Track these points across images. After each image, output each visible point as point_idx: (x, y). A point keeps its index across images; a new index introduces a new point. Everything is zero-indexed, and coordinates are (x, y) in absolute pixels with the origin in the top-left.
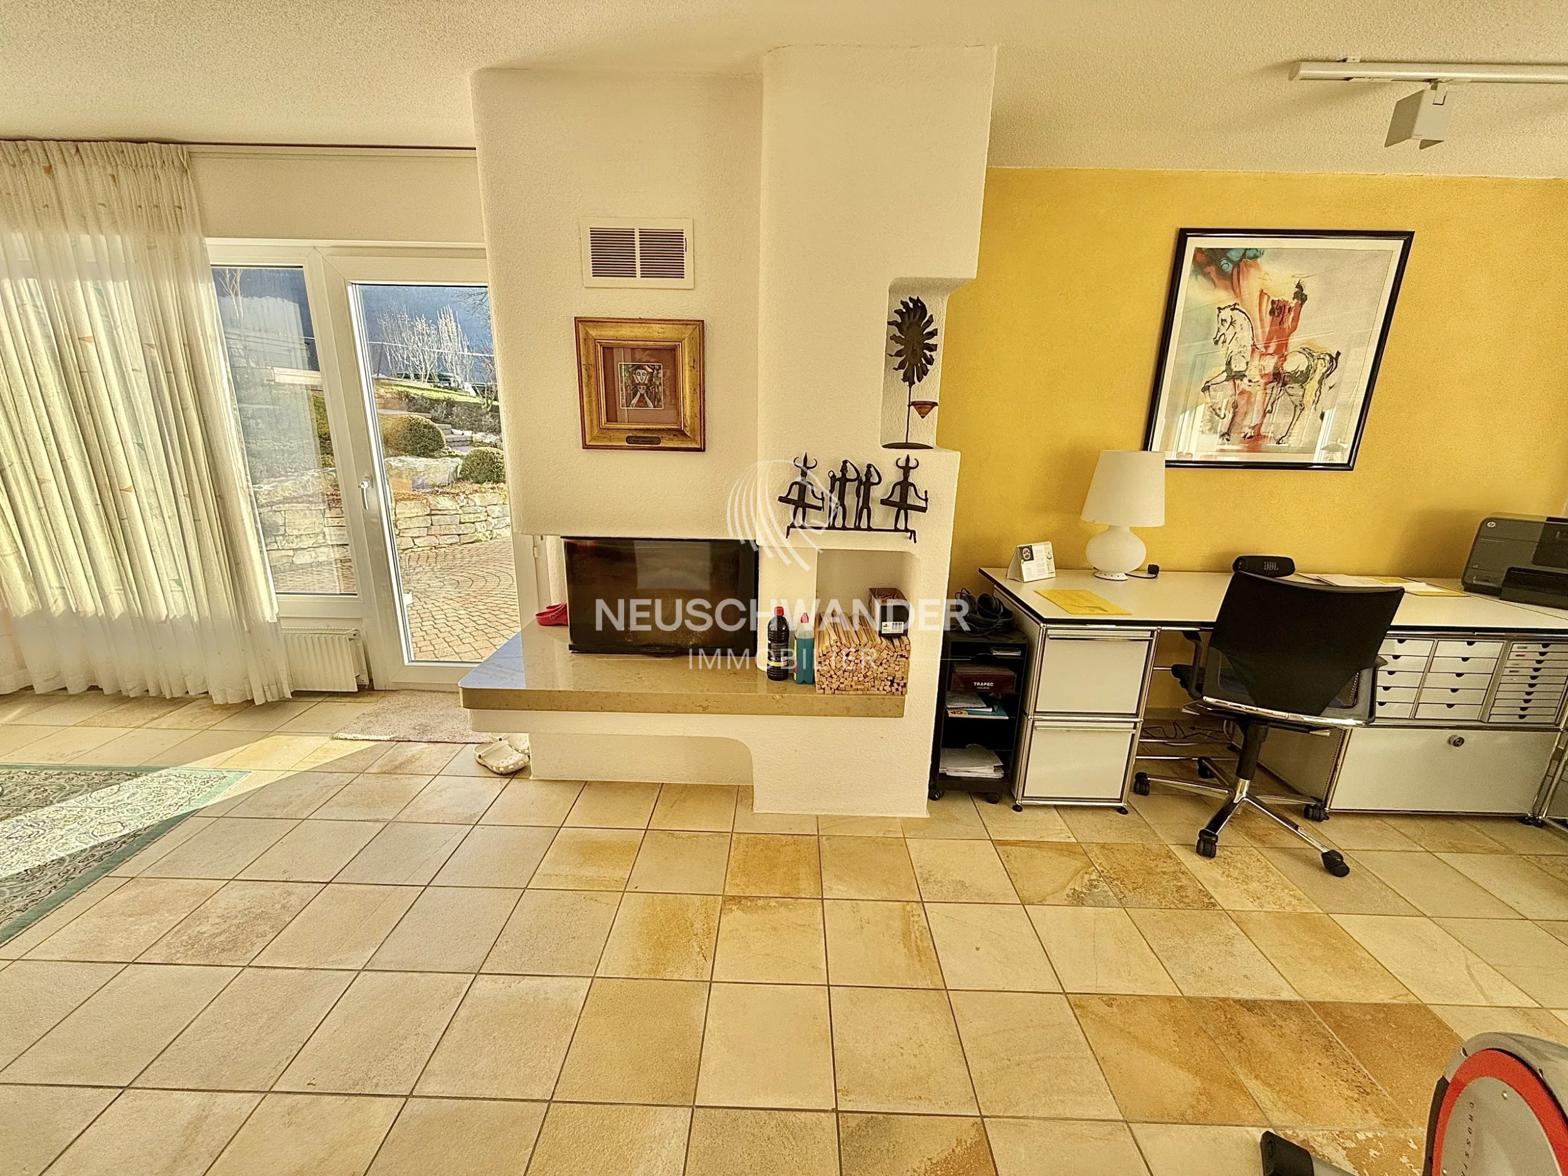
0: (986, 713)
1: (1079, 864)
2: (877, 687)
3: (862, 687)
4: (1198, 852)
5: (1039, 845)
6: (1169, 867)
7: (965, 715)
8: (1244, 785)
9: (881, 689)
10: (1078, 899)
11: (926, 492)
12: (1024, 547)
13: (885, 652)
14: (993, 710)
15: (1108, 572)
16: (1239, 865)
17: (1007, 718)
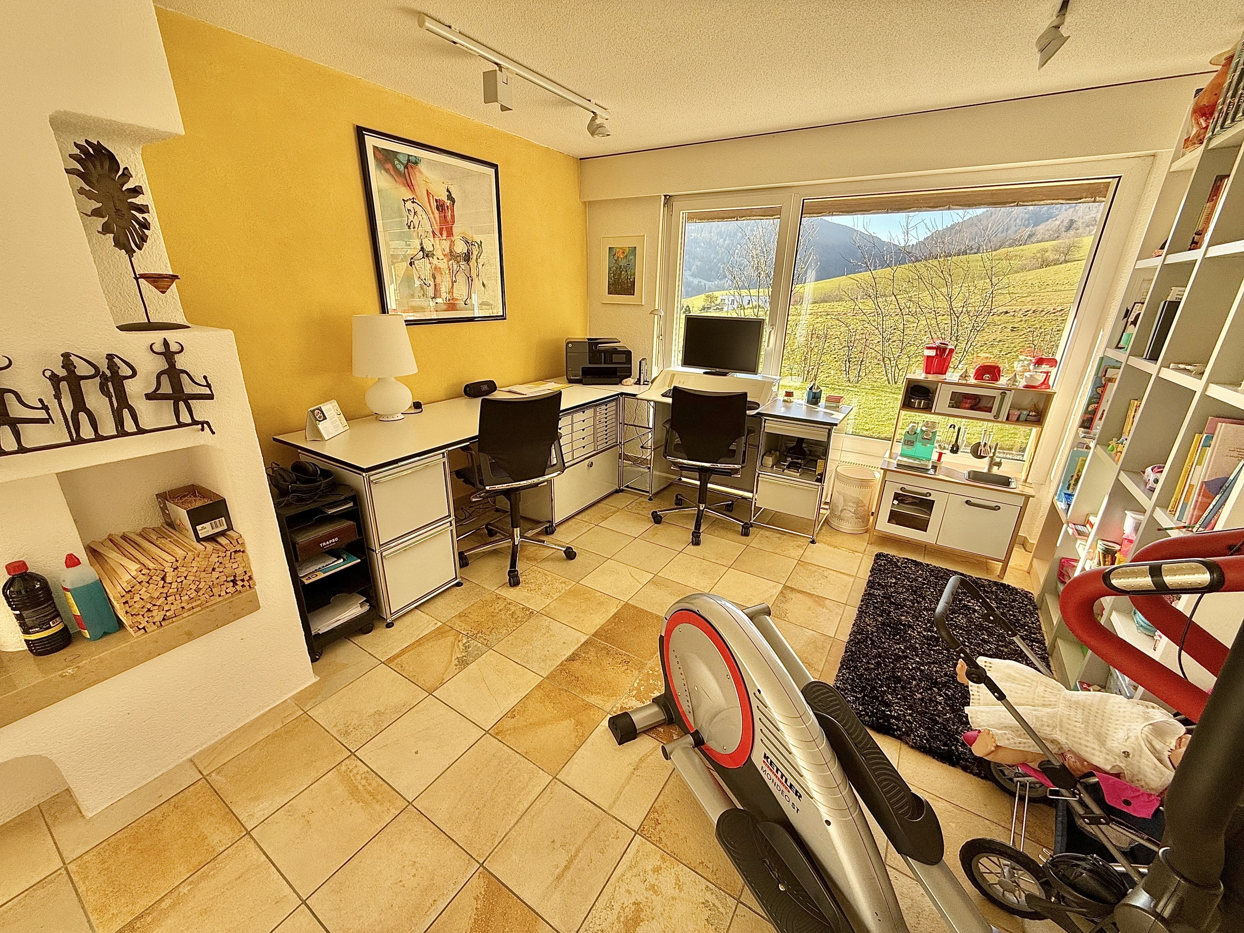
0: (339, 565)
1: (451, 639)
2: (217, 594)
3: (199, 602)
4: (511, 586)
5: (419, 642)
6: (501, 605)
7: (321, 575)
8: (517, 531)
9: (223, 593)
10: (463, 663)
11: (205, 377)
12: (315, 410)
13: (215, 555)
14: (344, 560)
15: (390, 415)
16: (532, 581)
17: (359, 560)
